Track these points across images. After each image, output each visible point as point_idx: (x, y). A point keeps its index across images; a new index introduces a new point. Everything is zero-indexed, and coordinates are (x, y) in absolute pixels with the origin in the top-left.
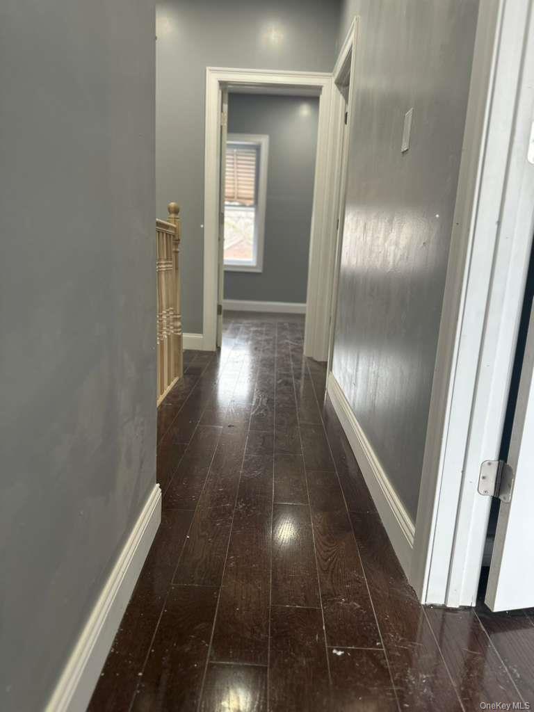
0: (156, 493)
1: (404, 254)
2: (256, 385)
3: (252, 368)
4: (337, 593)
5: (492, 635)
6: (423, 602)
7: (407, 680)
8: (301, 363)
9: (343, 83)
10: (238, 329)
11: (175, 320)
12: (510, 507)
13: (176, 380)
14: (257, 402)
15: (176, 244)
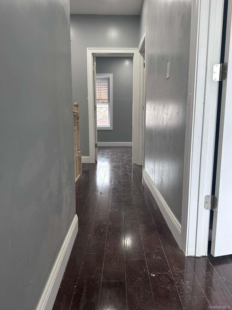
0: (76, 218)
1: (170, 118)
2: (113, 176)
3: (111, 169)
4: (151, 254)
5: (215, 267)
6: (186, 255)
7: (181, 284)
8: (132, 166)
9: (142, 52)
10: (104, 154)
11: (78, 150)
12: (217, 213)
13: (79, 175)
14: (114, 182)
15: (78, 119)
